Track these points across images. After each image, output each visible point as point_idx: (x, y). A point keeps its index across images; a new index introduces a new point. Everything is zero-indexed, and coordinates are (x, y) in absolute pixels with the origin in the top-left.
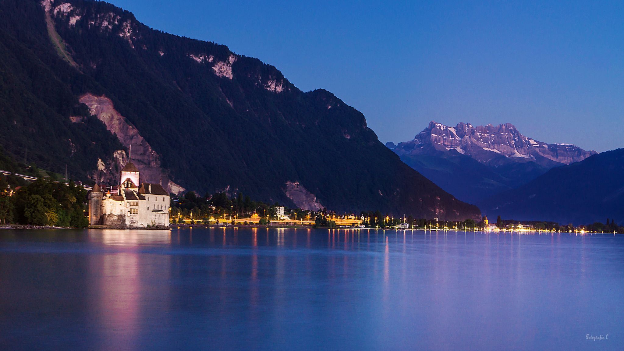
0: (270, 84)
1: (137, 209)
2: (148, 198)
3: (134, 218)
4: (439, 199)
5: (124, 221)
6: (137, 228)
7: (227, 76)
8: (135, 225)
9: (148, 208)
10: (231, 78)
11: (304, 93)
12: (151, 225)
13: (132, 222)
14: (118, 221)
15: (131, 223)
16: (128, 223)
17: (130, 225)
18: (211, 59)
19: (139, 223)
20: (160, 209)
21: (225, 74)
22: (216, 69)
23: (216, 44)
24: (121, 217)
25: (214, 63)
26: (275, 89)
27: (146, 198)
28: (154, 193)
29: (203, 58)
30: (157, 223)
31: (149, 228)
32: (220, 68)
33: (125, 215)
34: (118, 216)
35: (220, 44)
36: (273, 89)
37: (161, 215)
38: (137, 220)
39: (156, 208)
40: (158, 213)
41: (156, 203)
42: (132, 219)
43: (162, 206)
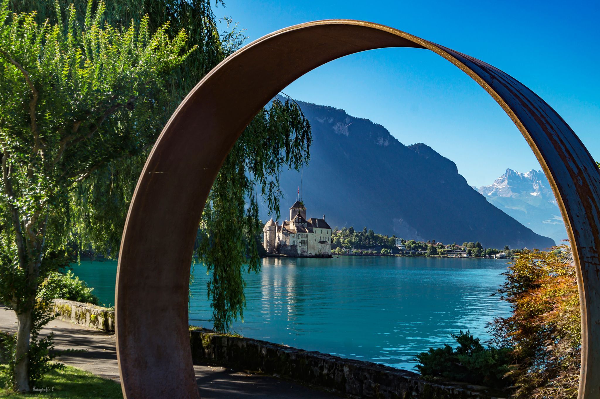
0: (378, 139)
1: (307, 241)
2: (316, 231)
3: (304, 247)
4: (520, 233)
5: (296, 250)
6: (307, 257)
7: (344, 134)
8: (305, 254)
9: (315, 240)
10: (348, 135)
11: (406, 147)
12: (318, 254)
13: (303, 251)
14: (291, 250)
15: (302, 253)
16: (299, 252)
17: (301, 254)
18: (331, 121)
19: (309, 252)
20: (325, 240)
21: (342, 132)
22: (335, 128)
23: (335, 108)
24: (294, 247)
25: (333, 124)
26: (383, 144)
27: (314, 231)
28: (320, 227)
29: (325, 119)
30: (323, 251)
31: (316, 256)
32: (339, 127)
33: (297, 246)
34: (291, 246)
35: (338, 108)
36: (381, 144)
37: (326, 245)
38: (306, 249)
39: (322, 240)
40: (323, 243)
41: (322, 235)
42: (303, 248)
43: (326, 238)
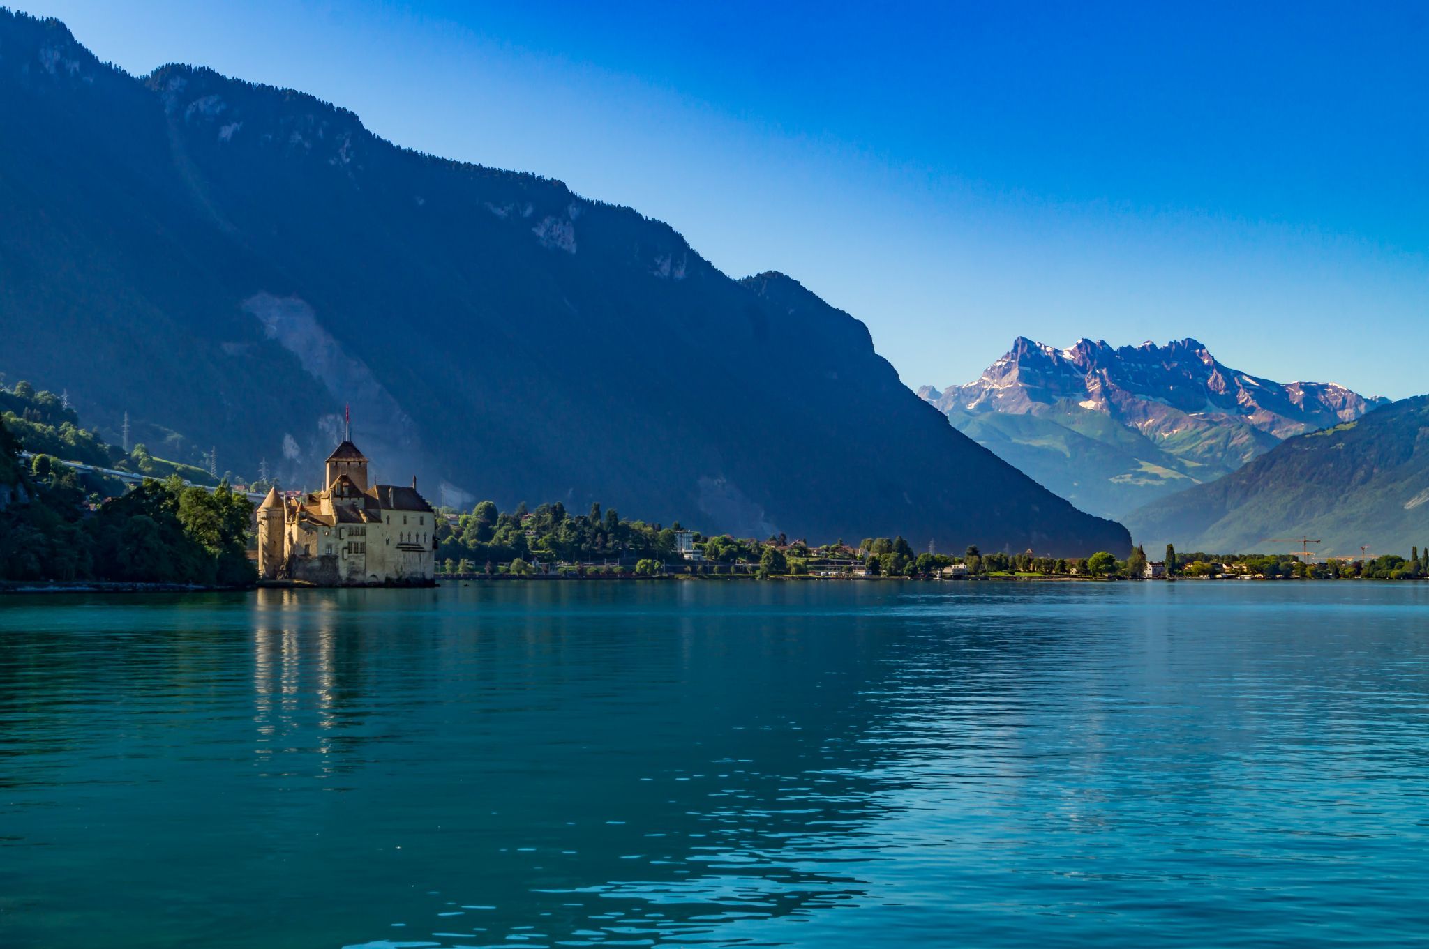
0: (659, 262)
1: (363, 544)
2: (388, 519)
3: (357, 561)
4: (1037, 509)
5: (336, 569)
6: (363, 585)
7: (564, 247)
8: (359, 578)
9: (387, 541)
10: (574, 251)
11: (735, 281)
12: (394, 577)
13: (353, 571)
14: (321, 569)
15: (350, 575)
16: (343, 573)
17: (349, 579)
18: (529, 211)
19: (369, 574)
20: (413, 541)
21: (559, 244)
22: (540, 232)
23: (540, 178)
24: (329, 560)
25: (536, 219)
26: (672, 273)
27: (384, 518)
28: (399, 507)
29: (510, 208)
30: (408, 571)
31: (389, 583)
32: (549, 230)
33: (336, 557)
34: (322, 559)
35: (548, 177)
36: (666, 274)
37: (417, 554)
38: (363, 566)
39: (405, 540)
40: (408, 550)
41: (405, 530)
42: (354, 563)
43: (417, 536)
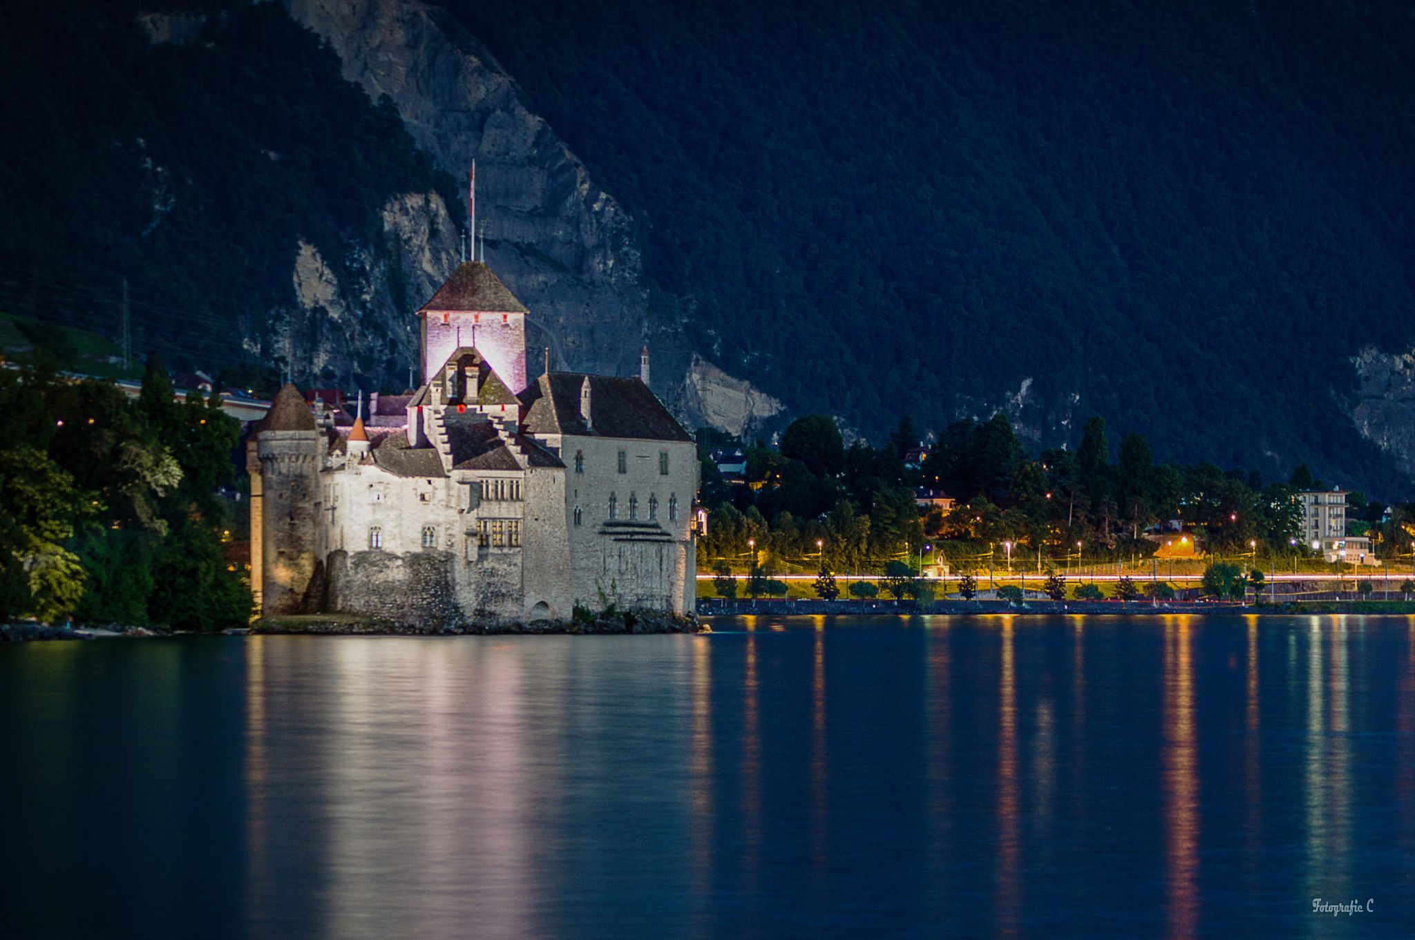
1: (517, 524)
2: (579, 458)
3: (501, 568)
5: (448, 587)
6: (516, 629)
8: (507, 611)
9: (578, 515)
12: (596, 608)
13: (491, 592)
14: (410, 587)
15: (485, 601)
16: (467, 598)
17: (480, 613)
19: (531, 600)
20: (643, 516)
24: (432, 569)
27: (567, 457)
28: (607, 427)
30: (628, 594)
31: (582, 622)
33: (449, 557)
34: (413, 560)
37: (652, 549)
38: (515, 580)
39: (622, 514)
40: (632, 539)
41: (623, 485)
42: (492, 573)
43: (653, 501)
